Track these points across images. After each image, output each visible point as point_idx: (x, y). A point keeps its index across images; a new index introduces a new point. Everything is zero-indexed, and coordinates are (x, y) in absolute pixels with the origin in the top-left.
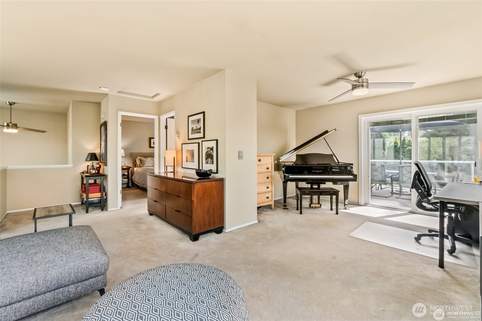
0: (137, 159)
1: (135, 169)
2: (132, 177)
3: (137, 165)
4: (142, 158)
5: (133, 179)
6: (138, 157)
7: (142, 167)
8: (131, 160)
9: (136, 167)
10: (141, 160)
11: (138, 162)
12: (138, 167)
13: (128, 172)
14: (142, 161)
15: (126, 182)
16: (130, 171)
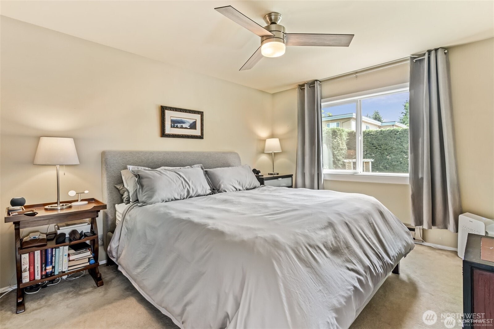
0: (123, 172)
1: (121, 208)
2: (107, 240)
3: (125, 195)
4: (141, 168)
5: (114, 254)
6: (130, 167)
7: (145, 203)
8: (105, 175)
9: (122, 202)
10: (139, 177)
11: (130, 185)
12: (128, 202)
13: (93, 223)
14: (145, 182)
15: (85, 263)
16: (100, 220)
